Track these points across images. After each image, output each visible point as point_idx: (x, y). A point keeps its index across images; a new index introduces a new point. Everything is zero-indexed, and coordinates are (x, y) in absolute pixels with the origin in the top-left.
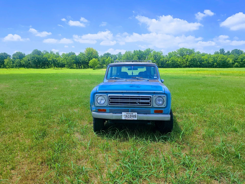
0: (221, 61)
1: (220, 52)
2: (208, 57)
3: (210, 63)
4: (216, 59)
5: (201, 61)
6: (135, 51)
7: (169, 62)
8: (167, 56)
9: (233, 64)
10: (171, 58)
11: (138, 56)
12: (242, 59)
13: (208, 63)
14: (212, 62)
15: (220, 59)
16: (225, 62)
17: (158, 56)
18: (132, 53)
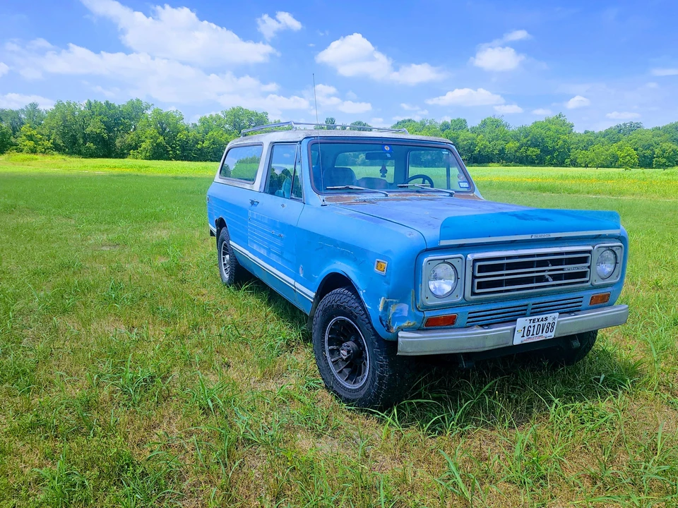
6: (90, 104)
7: (204, 145)
8: (196, 125)
10: (210, 134)
11: (105, 119)
17: (169, 124)
18: (82, 109)
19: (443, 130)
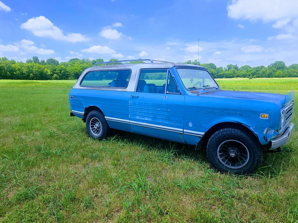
0: (37, 71)
1: (33, 61)
2: (21, 66)
3: (24, 74)
4: (31, 68)
5: (12, 71)
9: (52, 75)
12: (60, 71)
13: (22, 74)
14: (27, 72)
15: (37, 69)
16: (43, 73)
19: (93, 64)
